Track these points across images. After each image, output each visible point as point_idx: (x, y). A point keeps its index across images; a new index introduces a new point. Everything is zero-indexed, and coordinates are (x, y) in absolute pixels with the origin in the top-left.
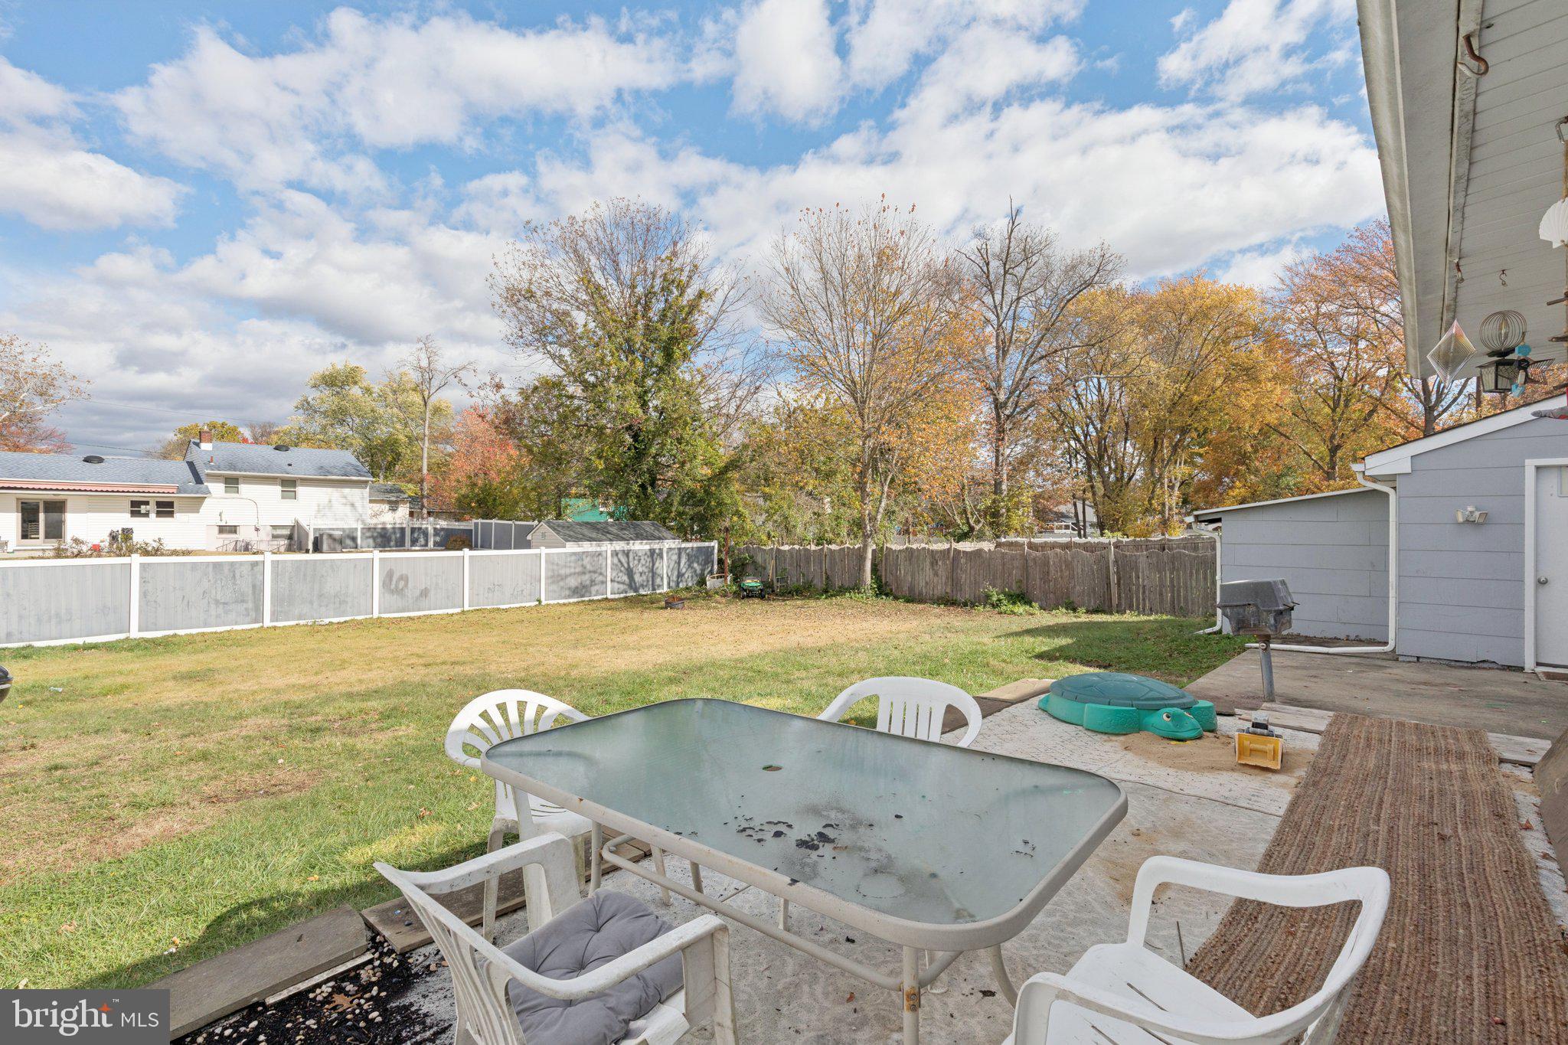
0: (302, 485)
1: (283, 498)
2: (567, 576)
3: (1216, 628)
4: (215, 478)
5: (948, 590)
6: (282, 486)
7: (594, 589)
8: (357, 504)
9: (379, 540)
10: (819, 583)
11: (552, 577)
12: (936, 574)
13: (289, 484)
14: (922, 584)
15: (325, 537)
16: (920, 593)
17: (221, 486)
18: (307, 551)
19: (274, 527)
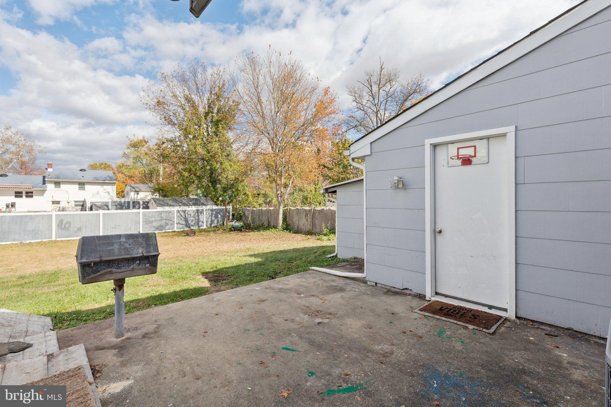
0: (87, 185)
1: (79, 190)
2: (153, 222)
3: (335, 254)
4: (50, 182)
5: (311, 228)
6: (79, 185)
7: (167, 227)
8: (110, 192)
9: (118, 207)
10: (266, 224)
11: (146, 221)
12: (307, 220)
13: (82, 184)
14: (302, 225)
15: (94, 206)
16: (301, 229)
17: (53, 185)
18: (86, 211)
19: (75, 201)
